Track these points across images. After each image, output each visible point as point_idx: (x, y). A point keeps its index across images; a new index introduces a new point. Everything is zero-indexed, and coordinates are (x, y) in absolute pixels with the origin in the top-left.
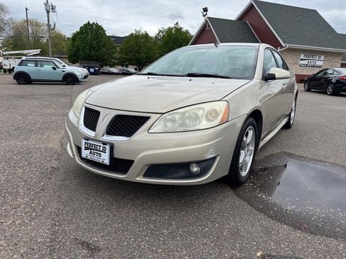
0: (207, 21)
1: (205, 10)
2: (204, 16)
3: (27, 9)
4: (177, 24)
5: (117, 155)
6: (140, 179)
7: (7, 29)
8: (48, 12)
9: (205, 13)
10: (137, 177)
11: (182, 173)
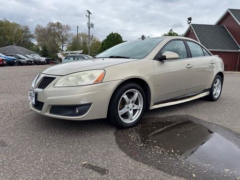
0: (191, 27)
1: (190, 19)
2: (189, 23)
3: (78, 27)
4: (171, 30)
5: (39, 100)
6: (48, 114)
7: (69, 39)
8: (89, 28)
9: (189, 21)
10: (45, 112)
11: (70, 112)
